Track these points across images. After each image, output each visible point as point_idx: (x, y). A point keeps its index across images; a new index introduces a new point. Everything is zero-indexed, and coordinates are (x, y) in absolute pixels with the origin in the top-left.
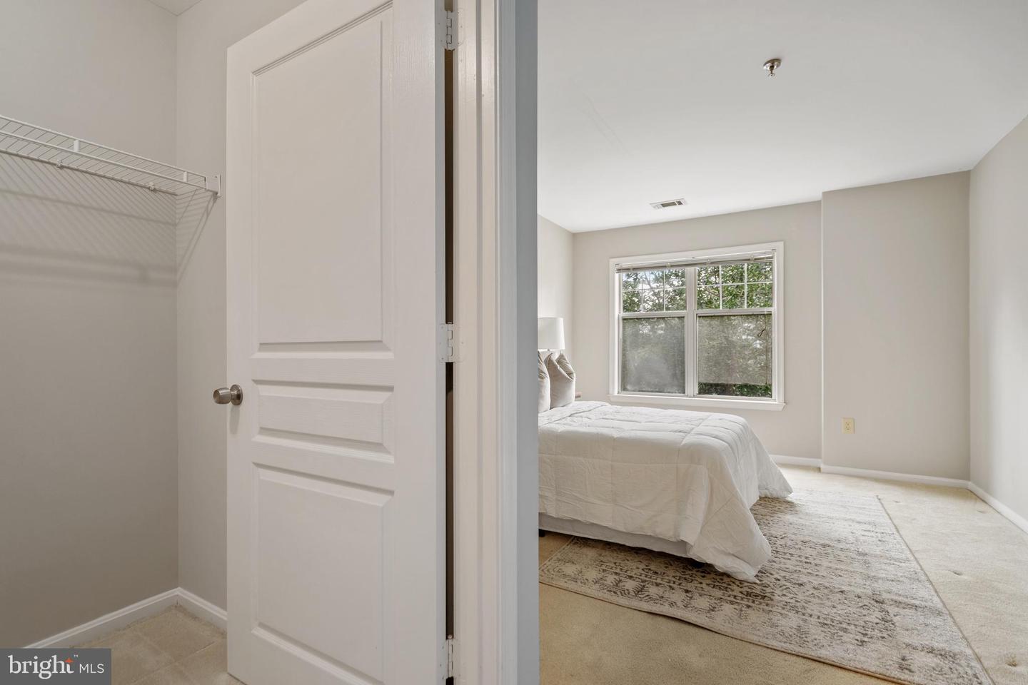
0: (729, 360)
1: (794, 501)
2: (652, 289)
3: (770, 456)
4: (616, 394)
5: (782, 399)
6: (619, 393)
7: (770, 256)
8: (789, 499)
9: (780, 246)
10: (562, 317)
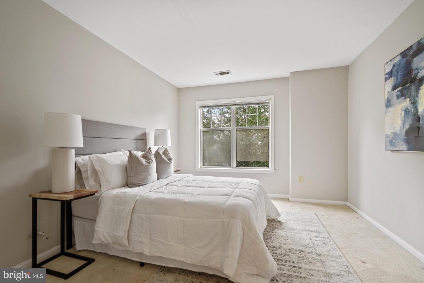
0: (249, 150)
1: (281, 220)
2: (217, 119)
3: (268, 194)
4: (199, 167)
5: (273, 168)
6: (201, 167)
7: (268, 102)
8: (279, 219)
9: (272, 97)
10: (169, 129)
